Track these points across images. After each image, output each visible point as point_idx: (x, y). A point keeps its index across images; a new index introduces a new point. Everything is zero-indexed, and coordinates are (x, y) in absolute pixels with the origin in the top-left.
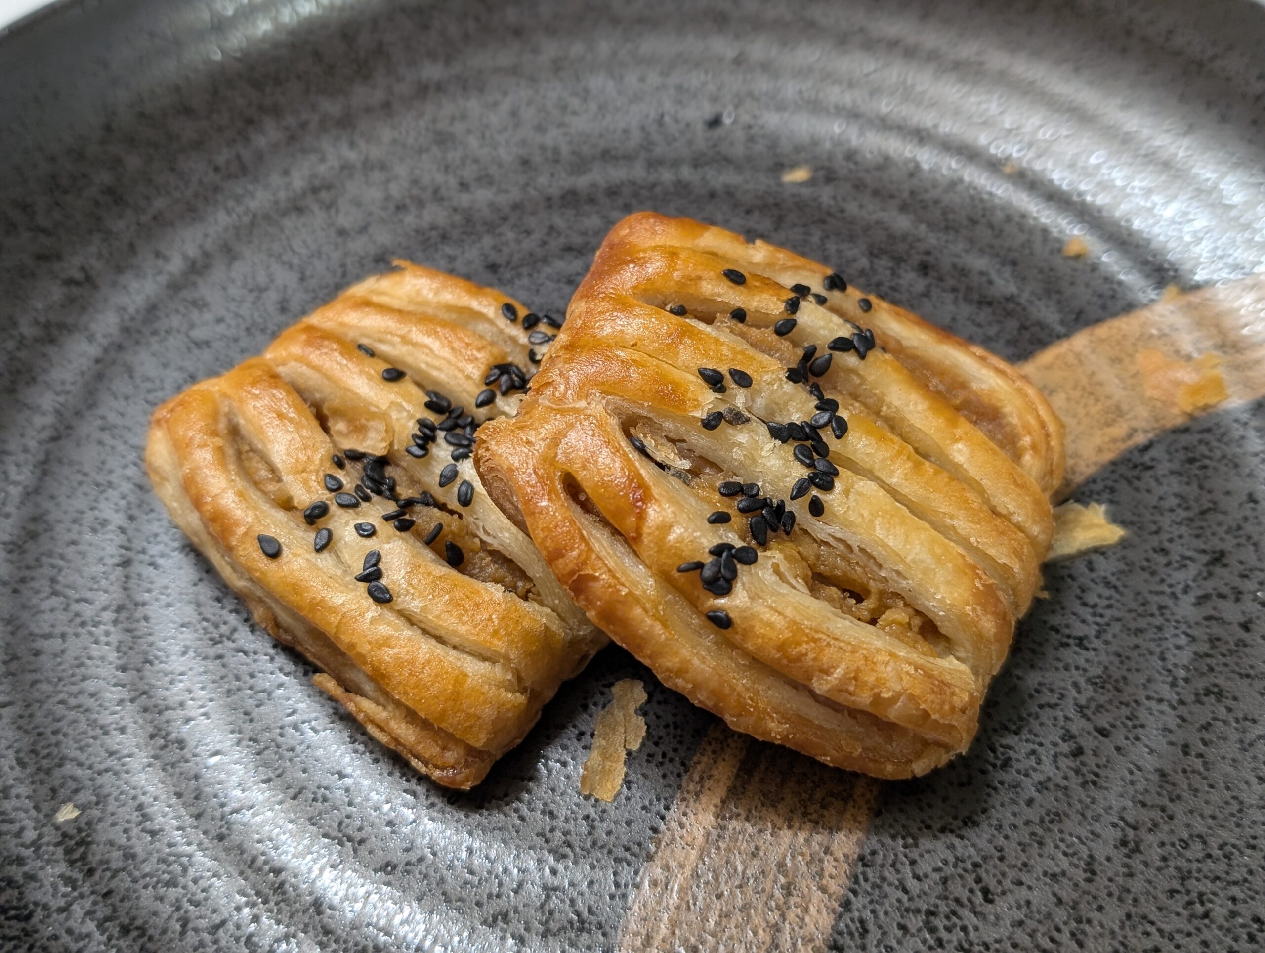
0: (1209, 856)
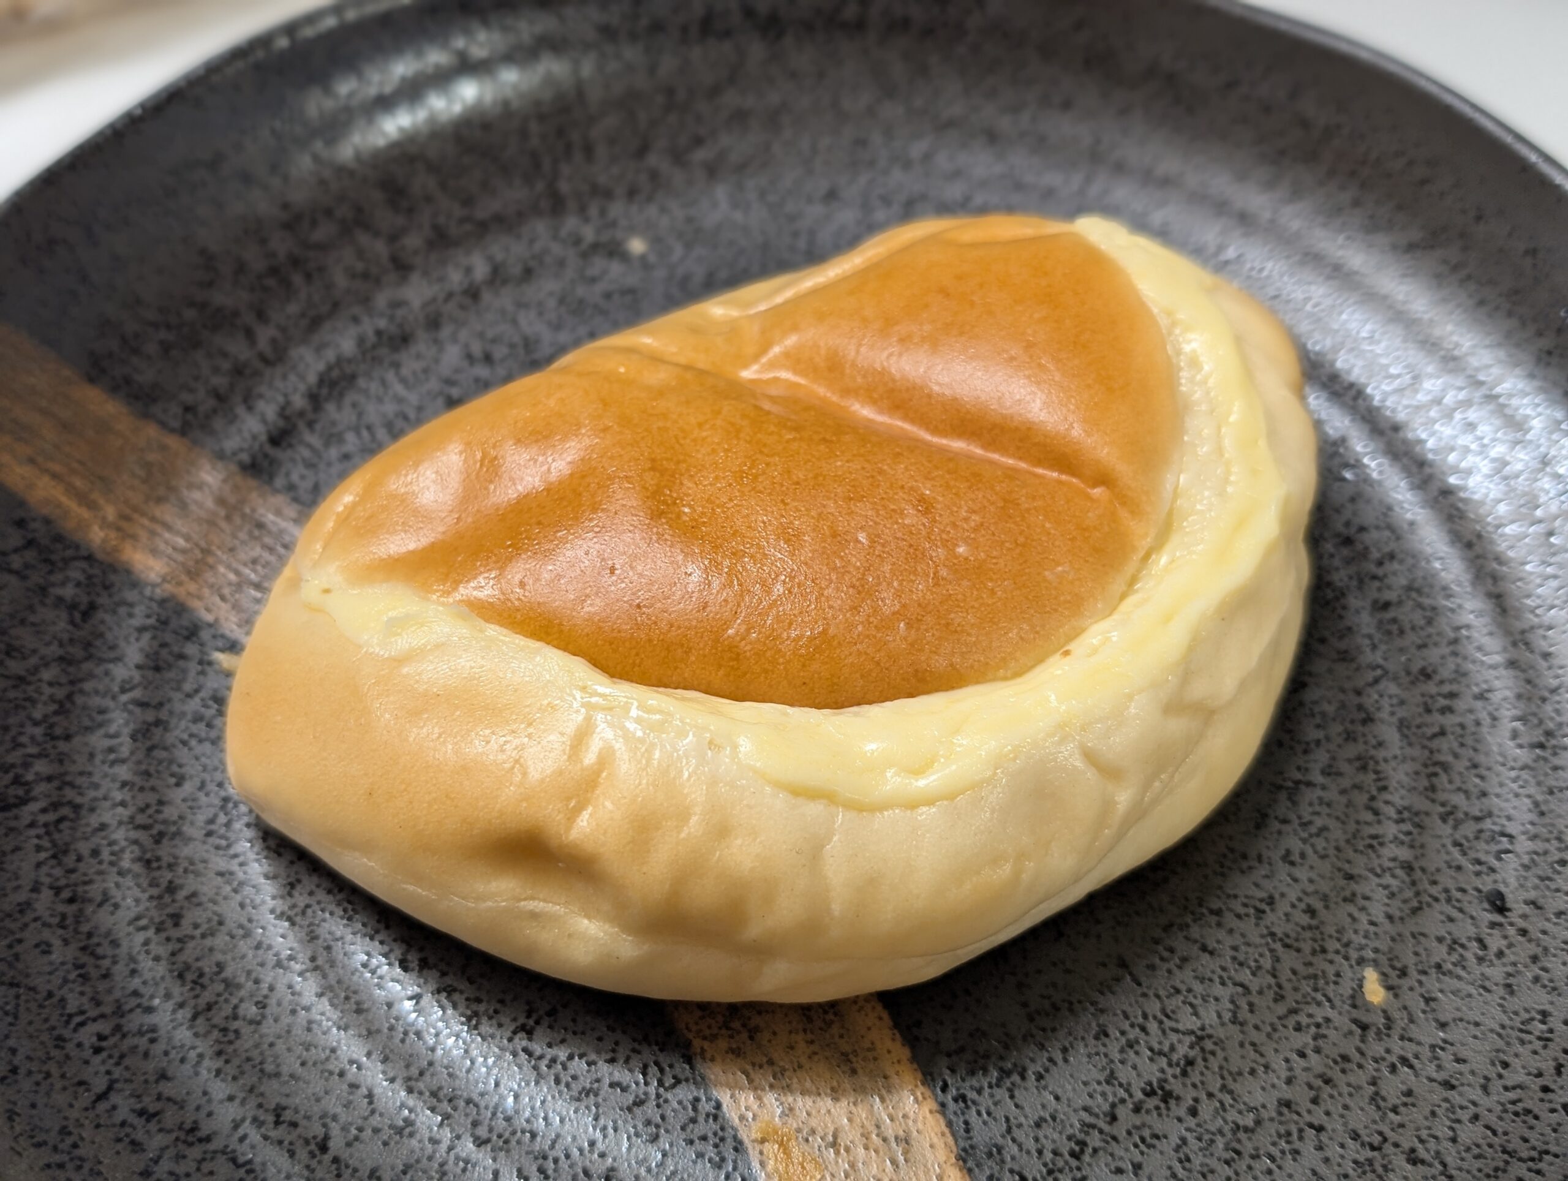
0: (235, 1017)
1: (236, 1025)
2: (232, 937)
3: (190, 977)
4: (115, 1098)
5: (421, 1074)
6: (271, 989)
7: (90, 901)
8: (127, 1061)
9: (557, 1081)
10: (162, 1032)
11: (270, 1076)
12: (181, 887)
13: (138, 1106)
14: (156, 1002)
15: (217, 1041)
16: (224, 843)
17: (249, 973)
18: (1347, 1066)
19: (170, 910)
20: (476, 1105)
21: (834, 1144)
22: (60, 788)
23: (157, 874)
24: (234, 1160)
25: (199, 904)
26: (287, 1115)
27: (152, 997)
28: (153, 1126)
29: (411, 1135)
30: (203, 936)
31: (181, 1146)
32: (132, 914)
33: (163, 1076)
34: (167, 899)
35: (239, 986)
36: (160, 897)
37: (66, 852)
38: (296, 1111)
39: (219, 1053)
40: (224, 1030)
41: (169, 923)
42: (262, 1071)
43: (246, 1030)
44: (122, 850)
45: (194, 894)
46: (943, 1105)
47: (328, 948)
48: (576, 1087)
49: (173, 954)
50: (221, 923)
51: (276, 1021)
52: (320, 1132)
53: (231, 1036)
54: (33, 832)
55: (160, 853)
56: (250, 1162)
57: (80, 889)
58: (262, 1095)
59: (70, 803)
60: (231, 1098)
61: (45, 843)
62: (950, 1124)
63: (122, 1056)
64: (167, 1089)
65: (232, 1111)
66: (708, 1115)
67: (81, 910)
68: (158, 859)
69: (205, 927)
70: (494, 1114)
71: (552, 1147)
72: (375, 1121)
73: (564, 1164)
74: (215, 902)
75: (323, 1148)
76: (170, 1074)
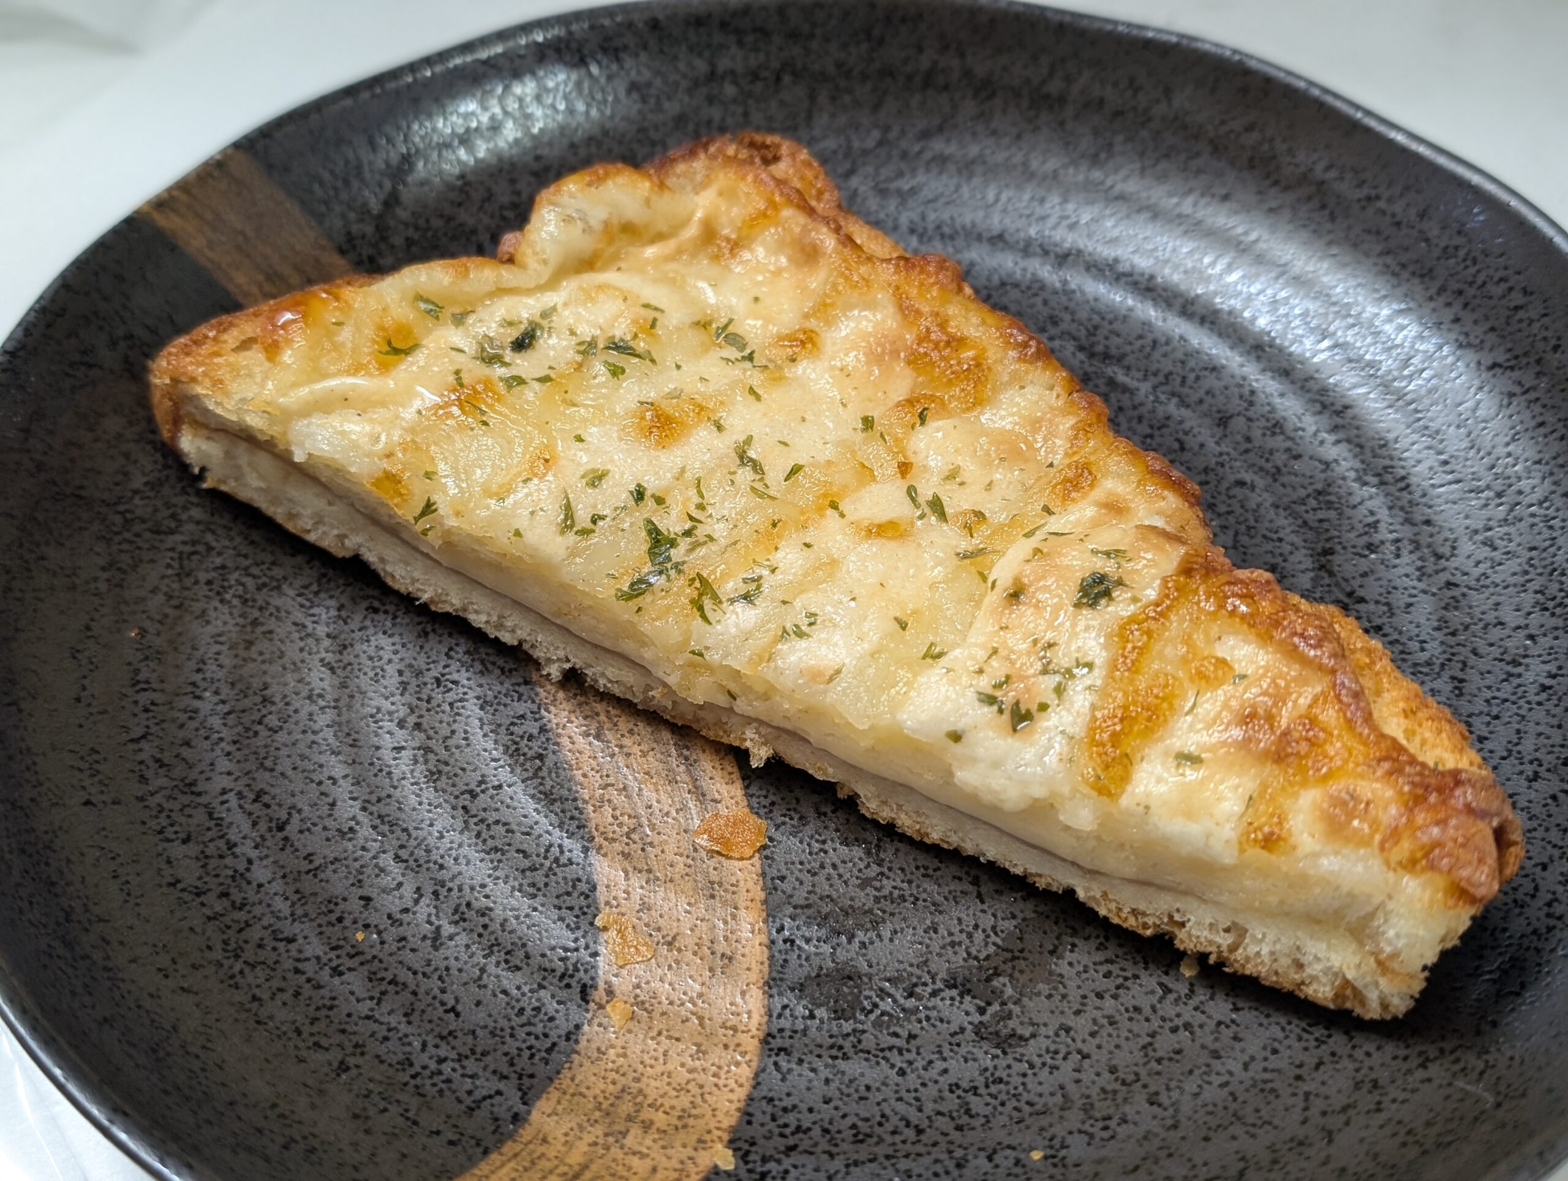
1: (258, 728)
2: (284, 668)
3: (239, 686)
4: (143, 744)
5: (379, 800)
6: (296, 711)
7: (192, 613)
8: (164, 725)
9: (478, 836)
10: (202, 714)
11: (266, 769)
12: (263, 624)
13: (159, 756)
14: (207, 694)
15: (239, 734)
16: (308, 604)
17: (285, 696)
18: (1135, 1015)
19: (247, 637)
20: (409, 835)
21: (670, 944)
22: (203, 532)
23: (249, 610)
24: (210, 814)
25: (271, 640)
26: (266, 799)
27: (205, 690)
28: (162, 771)
29: (350, 839)
30: (263, 662)
31: (176, 791)
32: (216, 631)
33: (187, 743)
34: (249, 629)
35: (273, 703)
36: (244, 626)
37: (188, 575)
38: (274, 798)
39: (235, 742)
40: (247, 729)
41: (242, 645)
42: (262, 764)
43: (264, 733)
44: (230, 587)
45: (271, 632)
46: (773, 942)
47: (352, 697)
48: (490, 843)
49: (235, 667)
50: (280, 658)
51: (289, 734)
52: (284, 816)
53: (251, 734)
54: (170, 554)
55: (257, 597)
56: (222, 819)
57: (187, 603)
58: (254, 779)
59: (206, 544)
60: (229, 773)
61: (176, 564)
62: (771, 957)
63: (163, 721)
64: (185, 752)
65: (226, 782)
66: (582, 893)
67: (180, 618)
68: (254, 600)
69: (267, 656)
70: (419, 845)
71: (452, 879)
72: (329, 823)
73: (455, 893)
74: (282, 641)
75: (281, 828)
76: (193, 744)
